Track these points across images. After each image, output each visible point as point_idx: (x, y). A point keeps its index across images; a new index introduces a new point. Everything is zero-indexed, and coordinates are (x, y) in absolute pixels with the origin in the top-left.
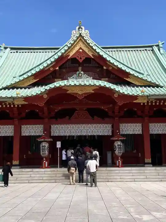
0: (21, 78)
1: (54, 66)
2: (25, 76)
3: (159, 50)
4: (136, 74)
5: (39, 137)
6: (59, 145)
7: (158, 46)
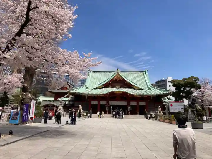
0: (99, 86)
1: (109, 82)
2: (100, 85)
3: (145, 73)
4: (136, 85)
5: (106, 105)
6: (111, 107)
7: (145, 71)
